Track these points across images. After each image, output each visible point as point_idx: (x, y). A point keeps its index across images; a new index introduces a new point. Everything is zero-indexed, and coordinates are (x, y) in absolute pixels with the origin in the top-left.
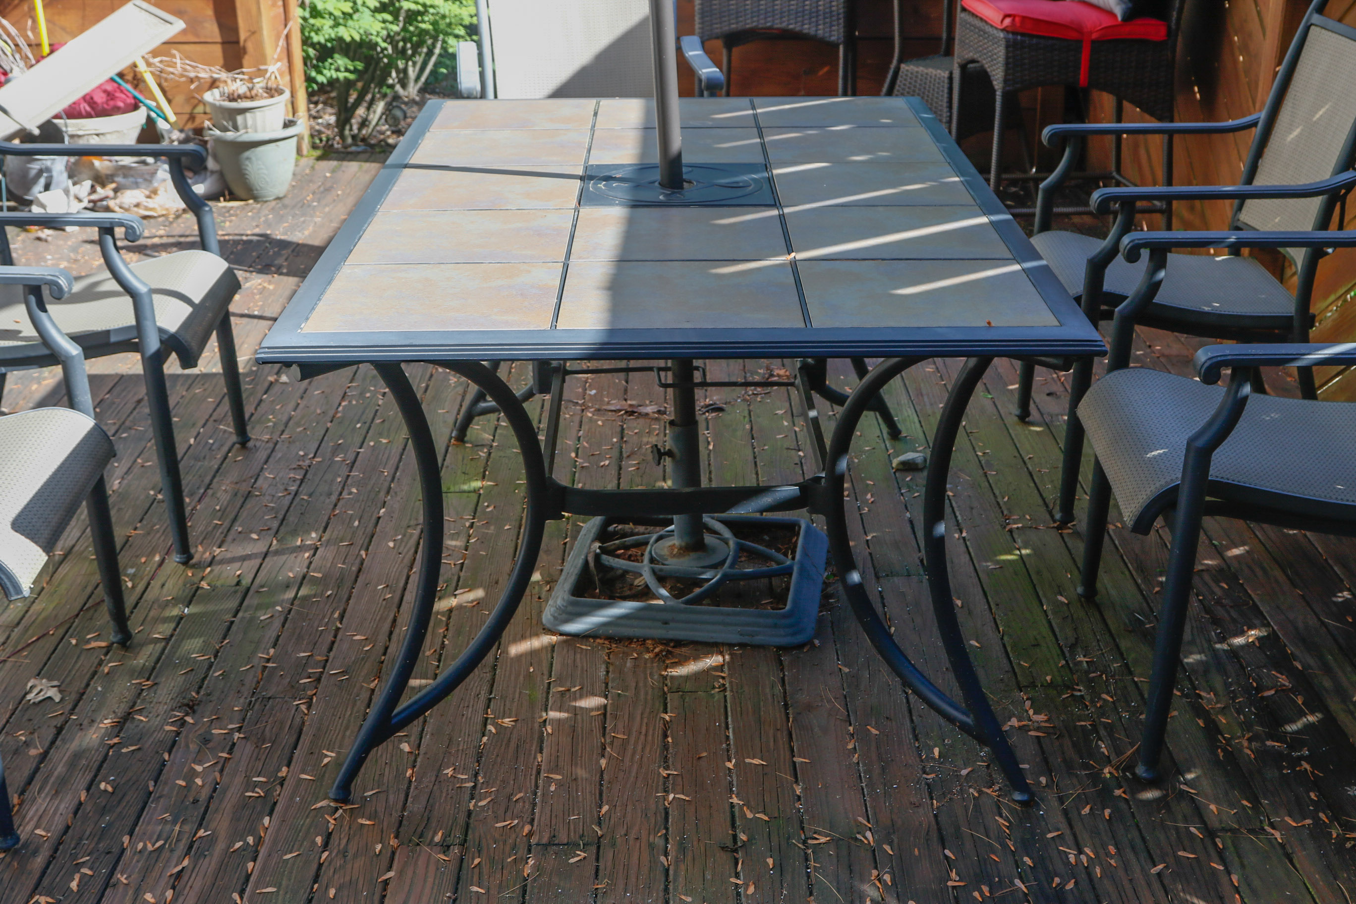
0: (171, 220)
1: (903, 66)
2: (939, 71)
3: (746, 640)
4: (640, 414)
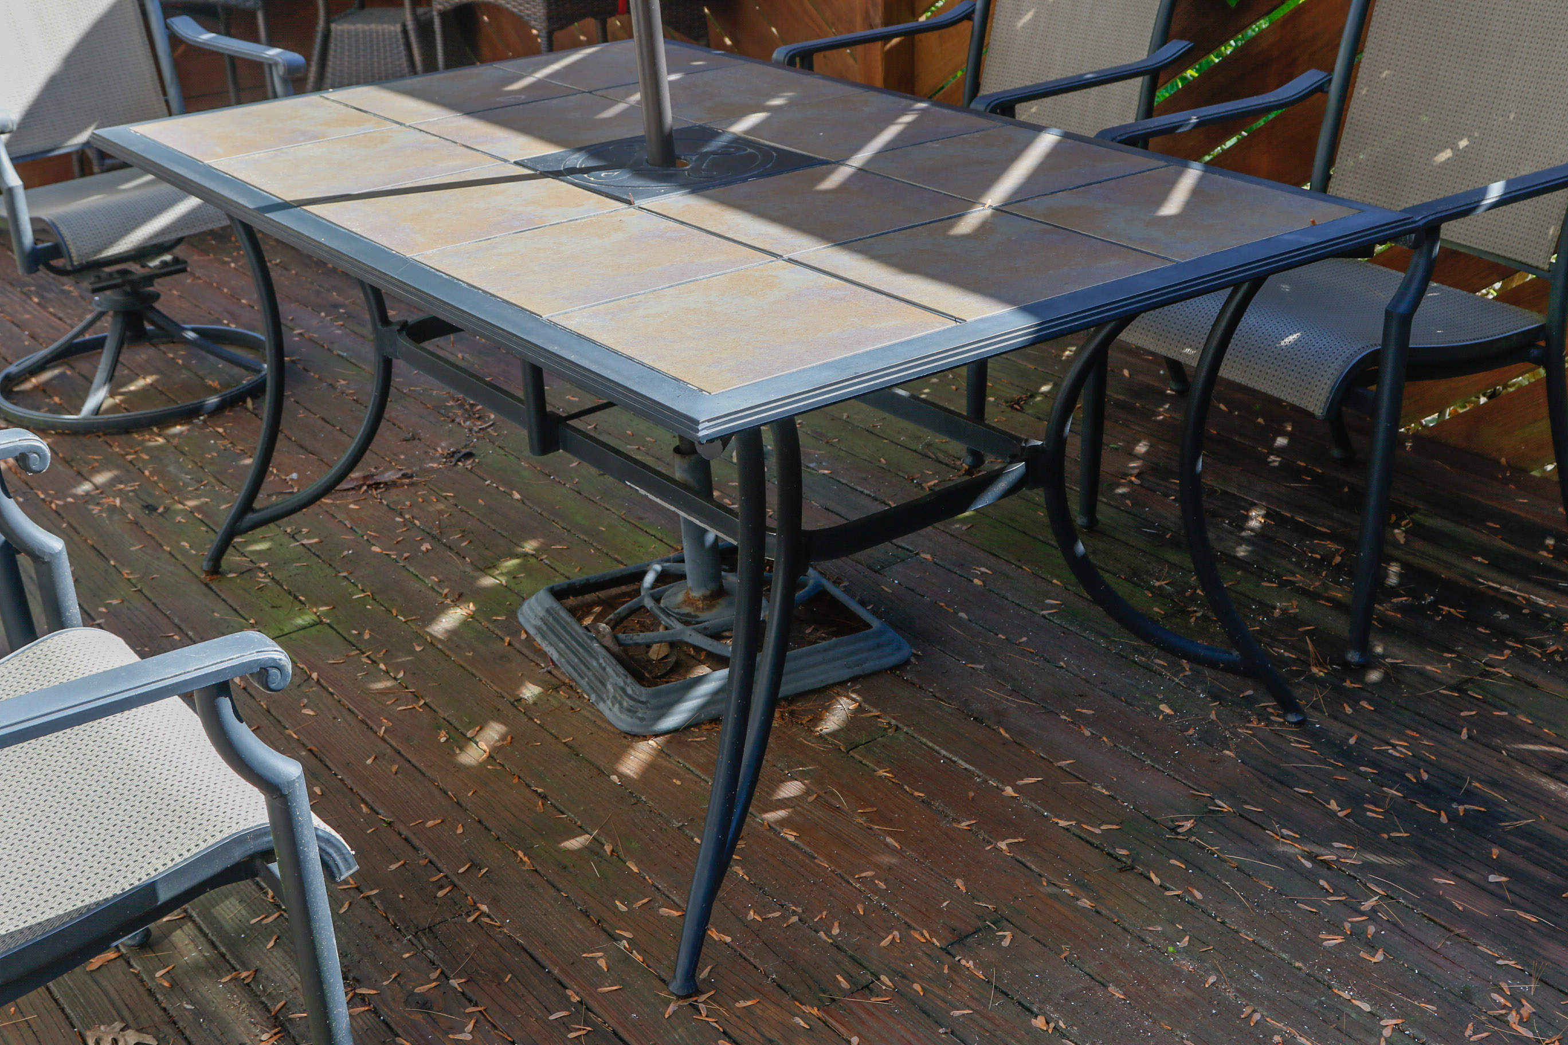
1: (333, 26)
2: (386, 26)
3: (856, 671)
4: (386, 484)
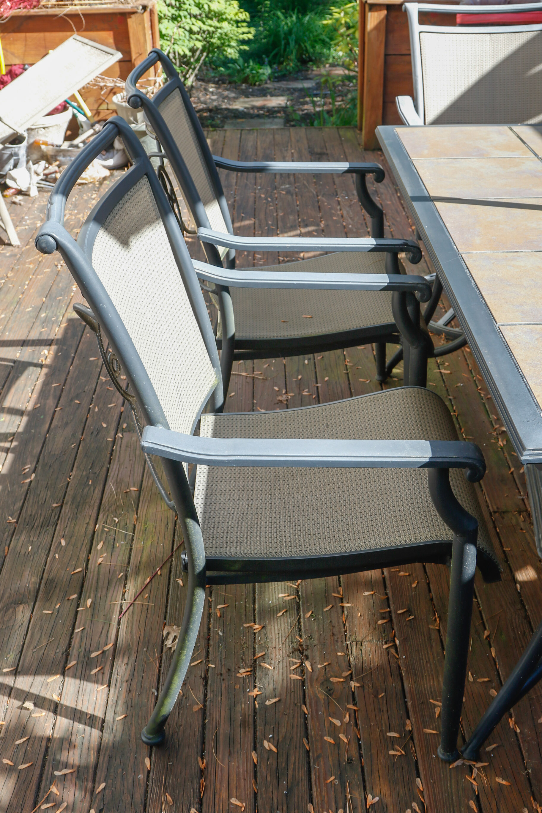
0: (97, 185)
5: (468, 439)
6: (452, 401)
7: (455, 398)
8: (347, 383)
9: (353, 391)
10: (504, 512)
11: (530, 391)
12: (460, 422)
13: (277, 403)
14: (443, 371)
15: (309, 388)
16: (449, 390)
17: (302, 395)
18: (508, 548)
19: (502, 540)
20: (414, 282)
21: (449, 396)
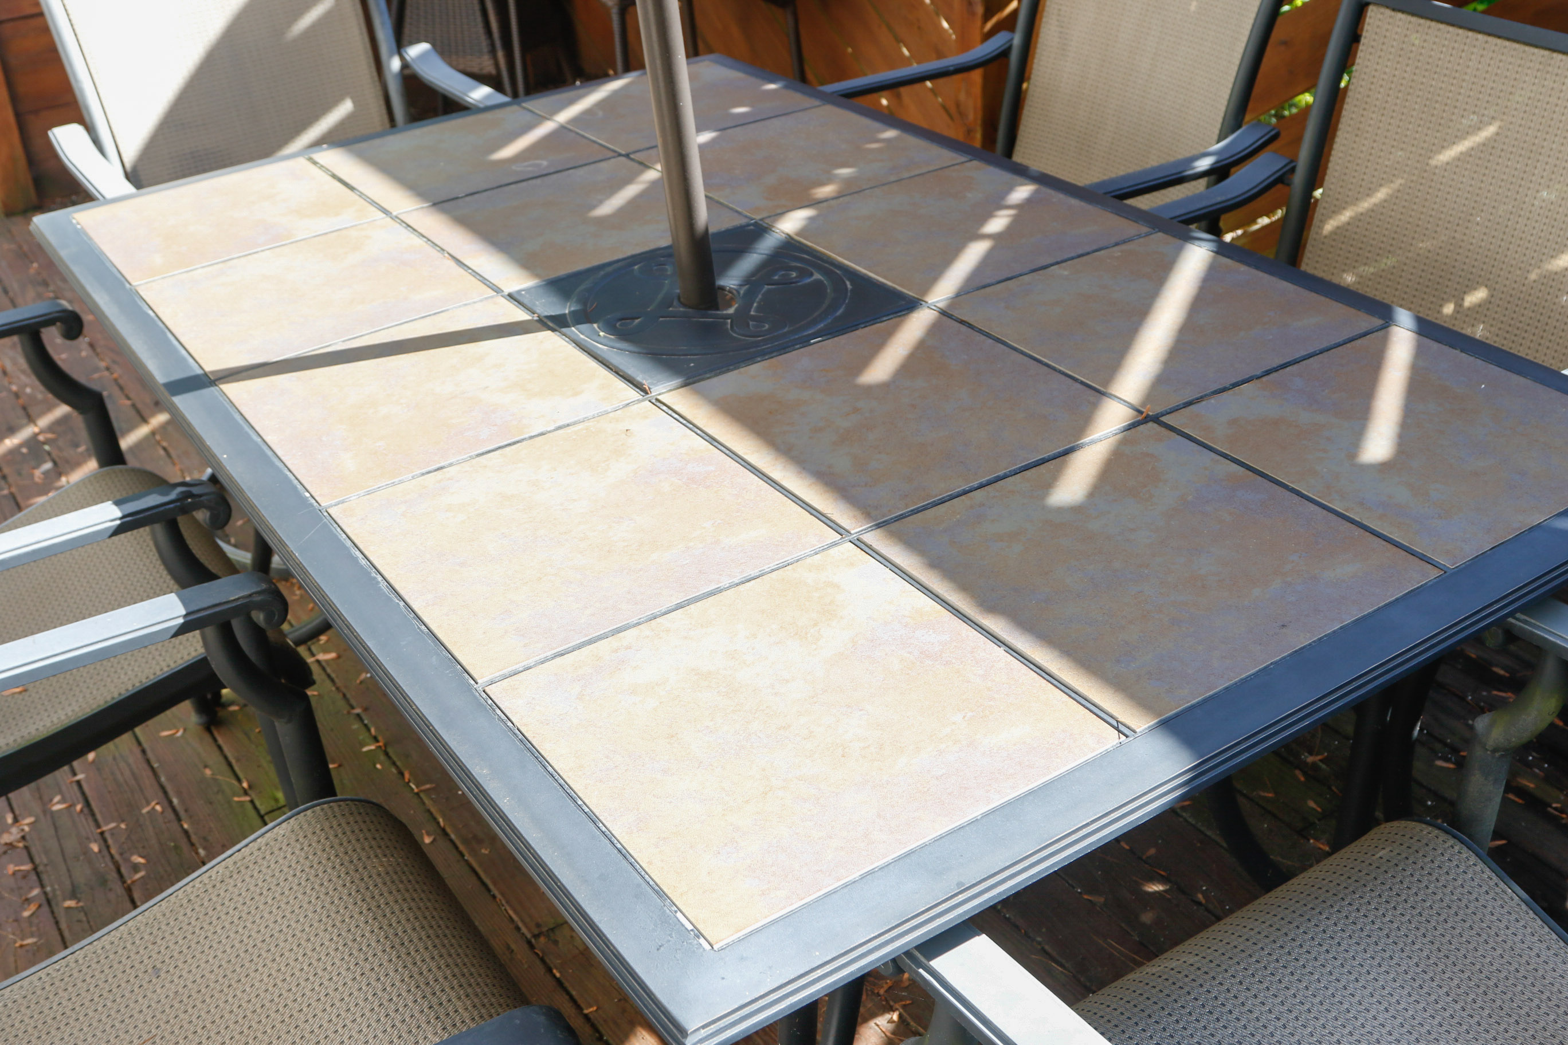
5: (424, 791)
6: (364, 717)
7: (366, 710)
8: (137, 751)
9: (156, 765)
10: (552, 930)
11: (623, 854)
12: (395, 758)
13: (5, 853)
14: (321, 657)
15: (60, 792)
16: (348, 696)
17: (52, 813)
18: (591, 1006)
19: (574, 993)
20: (241, 594)
21: (353, 708)
